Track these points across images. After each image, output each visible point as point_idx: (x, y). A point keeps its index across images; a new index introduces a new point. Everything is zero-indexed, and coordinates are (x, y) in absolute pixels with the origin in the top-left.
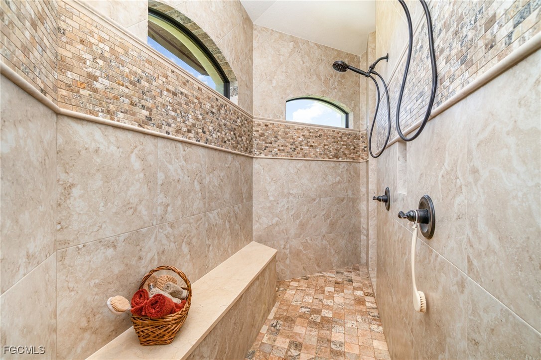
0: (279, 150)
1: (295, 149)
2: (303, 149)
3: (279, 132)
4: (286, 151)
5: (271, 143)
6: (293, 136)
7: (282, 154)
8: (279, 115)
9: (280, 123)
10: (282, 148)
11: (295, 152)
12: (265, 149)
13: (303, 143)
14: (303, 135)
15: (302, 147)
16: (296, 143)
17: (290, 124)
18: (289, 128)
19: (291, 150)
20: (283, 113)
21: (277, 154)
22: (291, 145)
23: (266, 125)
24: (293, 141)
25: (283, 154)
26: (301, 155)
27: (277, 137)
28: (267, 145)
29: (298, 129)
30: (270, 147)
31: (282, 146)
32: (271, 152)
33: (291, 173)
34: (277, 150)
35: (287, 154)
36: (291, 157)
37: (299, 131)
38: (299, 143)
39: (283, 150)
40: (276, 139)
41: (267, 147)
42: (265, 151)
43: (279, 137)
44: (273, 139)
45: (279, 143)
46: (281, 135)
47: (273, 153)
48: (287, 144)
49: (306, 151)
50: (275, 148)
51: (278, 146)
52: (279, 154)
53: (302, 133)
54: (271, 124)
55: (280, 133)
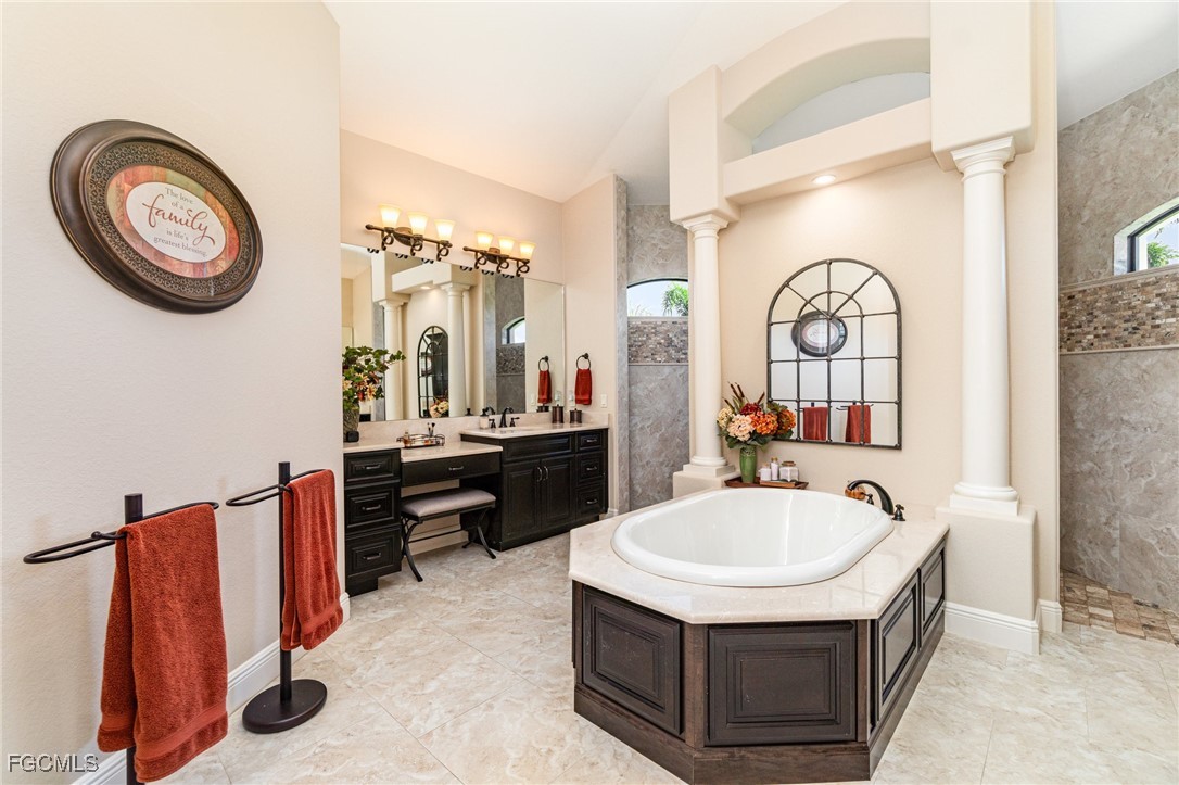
0: (1096, 336)
1: (1135, 328)
2: (1158, 326)
3: (1096, 302)
4: (1113, 336)
5: (1080, 326)
6: (1130, 303)
7: (1104, 343)
8: (1095, 271)
9: (1099, 285)
10: (1104, 332)
11: (1136, 336)
12: (1069, 339)
13: (1158, 313)
14: (1158, 295)
15: (1158, 322)
16: (1139, 315)
17: (1121, 281)
18: (1121, 289)
19: (1126, 333)
20: (1106, 263)
21: (1092, 344)
22: (1126, 321)
23: (1070, 298)
24: (1130, 312)
25: (1107, 343)
26: (1152, 340)
27: (1092, 313)
28: (1073, 331)
29: (1145, 285)
30: (1078, 334)
31: (1104, 328)
32: (1080, 342)
33: (1125, 379)
34: (1092, 337)
35: (1114, 342)
36: (1125, 346)
37: (1149, 288)
38: (1148, 314)
39: (1106, 335)
40: (1089, 317)
41: (1072, 335)
42: (1069, 342)
43: (1096, 313)
44: (1084, 318)
45: (1096, 323)
46: (1100, 308)
47: (1084, 345)
48: (1116, 322)
49: (1168, 330)
50: (1088, 333)
51: (1096, 328)
52: (1096, 344)
53: (1156, 292)
54: (1080, 292)
55: (1099, 304)
